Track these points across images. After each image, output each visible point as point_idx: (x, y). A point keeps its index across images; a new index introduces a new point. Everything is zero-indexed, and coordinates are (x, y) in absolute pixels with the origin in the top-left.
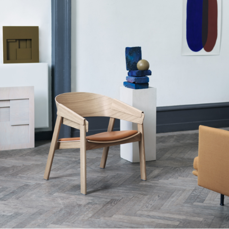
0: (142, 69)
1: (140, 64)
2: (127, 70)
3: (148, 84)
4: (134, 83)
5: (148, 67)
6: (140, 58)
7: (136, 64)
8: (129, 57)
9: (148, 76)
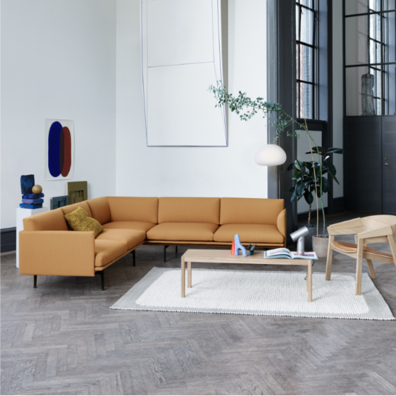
0: (37, 192)
1: (35, 189)
2: (22, 193)
3: (42, 205)
4: (32, 204)
5: (41, 190)
6: (33, 184)
7: (31, 189)
8: (25, 184)
9: (42, 198)
